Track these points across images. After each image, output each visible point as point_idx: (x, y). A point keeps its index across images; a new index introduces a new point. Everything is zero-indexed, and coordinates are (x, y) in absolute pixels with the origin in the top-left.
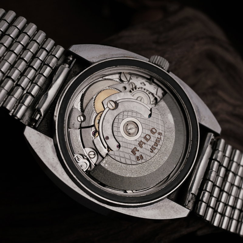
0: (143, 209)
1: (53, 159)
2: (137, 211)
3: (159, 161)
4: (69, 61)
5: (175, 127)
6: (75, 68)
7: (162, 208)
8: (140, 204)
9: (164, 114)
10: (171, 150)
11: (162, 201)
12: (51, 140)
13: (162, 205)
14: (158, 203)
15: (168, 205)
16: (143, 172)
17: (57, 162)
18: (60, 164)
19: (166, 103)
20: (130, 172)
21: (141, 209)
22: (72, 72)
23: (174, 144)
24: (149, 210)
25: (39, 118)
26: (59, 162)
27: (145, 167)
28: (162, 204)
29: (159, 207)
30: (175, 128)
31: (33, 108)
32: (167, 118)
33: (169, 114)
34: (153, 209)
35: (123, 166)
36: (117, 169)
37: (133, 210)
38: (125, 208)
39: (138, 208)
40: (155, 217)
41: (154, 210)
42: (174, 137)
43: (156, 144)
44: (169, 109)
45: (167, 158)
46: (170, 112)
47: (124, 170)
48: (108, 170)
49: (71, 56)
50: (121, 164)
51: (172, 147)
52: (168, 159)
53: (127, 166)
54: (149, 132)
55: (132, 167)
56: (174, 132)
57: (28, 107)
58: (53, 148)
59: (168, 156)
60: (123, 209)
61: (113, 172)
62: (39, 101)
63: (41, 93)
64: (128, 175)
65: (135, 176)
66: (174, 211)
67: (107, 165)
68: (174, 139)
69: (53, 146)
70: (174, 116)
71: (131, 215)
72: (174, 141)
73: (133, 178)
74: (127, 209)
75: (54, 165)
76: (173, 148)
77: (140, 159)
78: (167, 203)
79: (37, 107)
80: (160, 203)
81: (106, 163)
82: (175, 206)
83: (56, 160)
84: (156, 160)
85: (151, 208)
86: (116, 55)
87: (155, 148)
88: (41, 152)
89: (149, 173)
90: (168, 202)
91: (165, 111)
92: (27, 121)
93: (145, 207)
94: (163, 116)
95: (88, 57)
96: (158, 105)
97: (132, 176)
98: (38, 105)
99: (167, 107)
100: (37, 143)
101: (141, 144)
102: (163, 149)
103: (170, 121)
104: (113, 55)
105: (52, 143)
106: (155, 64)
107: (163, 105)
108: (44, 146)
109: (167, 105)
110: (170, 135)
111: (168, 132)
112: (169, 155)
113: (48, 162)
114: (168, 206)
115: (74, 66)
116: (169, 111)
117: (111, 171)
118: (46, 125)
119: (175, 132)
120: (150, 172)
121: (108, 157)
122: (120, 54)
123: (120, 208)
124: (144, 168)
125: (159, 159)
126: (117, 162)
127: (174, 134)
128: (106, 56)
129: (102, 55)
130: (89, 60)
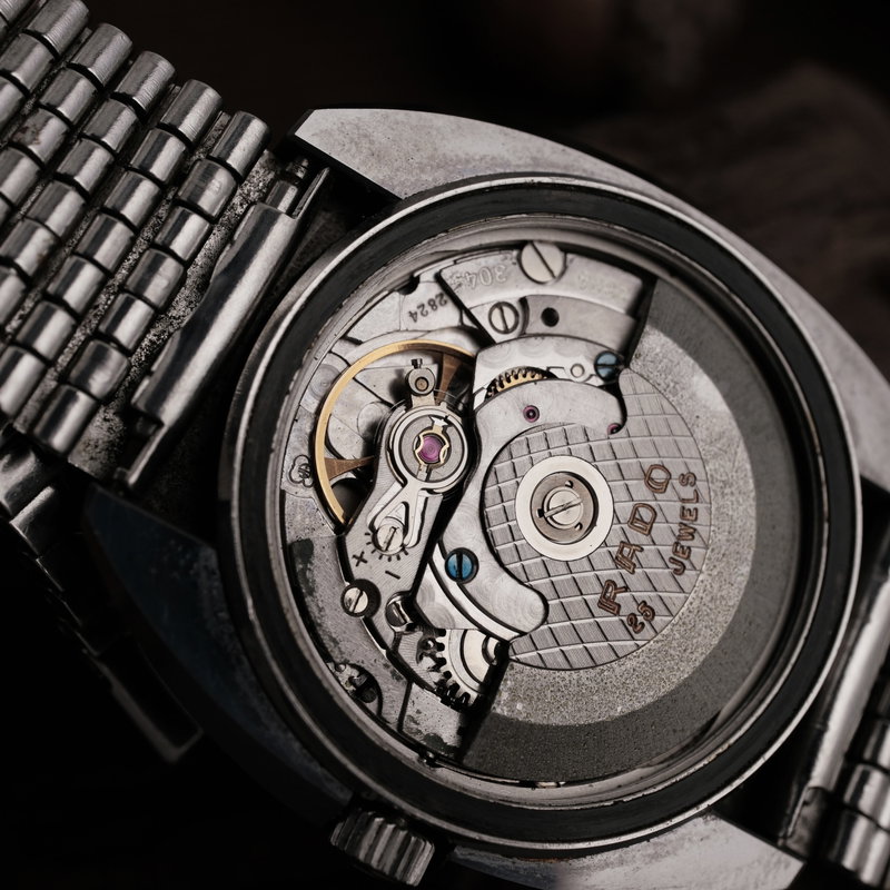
3: (722, 596)
5: (738, 421)
7: (425, 161)
9: (676, 383)
10: (754, 528)
11: (423, 189)
13: (422, 170)
14: (441, 182)
15: (397, 170)
16: (671, 669)
19: (669, 334)
20: (623, 691)
23: (758, 499)
24: (485, 156)
27: (675, 644)
28: (424, 177)
29: (439, 167)
30: (740, 425)
32: (693, 396)
33: (695, 379)
34: (468, 161)
35: (584, 680)
36: (566, 704)
40: (459, 127)
41: (463, 156)
42: (748, 466)
43: (687, 530)
44: (690, 354)
45: (746, 569)
46: (697, 366)
47: (596, 698)
48: (532, 725)
50: (575, 675)
51: (752, 512)
52: (753, 572)
53: (603, 671)
54: (641, 492)
55: (623, 668)
56: (742, 446)
59: (750, 558)
61: (556, 720)
64: (619, 709)
65: (649, 700)
66: (372, 142)
67: (519, 706)
68: (750, 474)
70: (716, 379)
71: (561, 147)
72: (751, 485)
73: (643, 710)
76: (760, 517)
77: (643, 624)
78: (402, 176)
81: (514, 698)
82: (364, 163)
84: (709, 598)
85: (474, 164)
87: (689, 548)
89: (697, 664)
90: (395, 183)
91: (676, 370)
94: (675, 395)
96: (638, 357)
97: (637, 706)
99: (681, 351)
101: (625, 557)
102: (720, 537)
103: (708, 404)
107: (658, 350)
109: (675, 340)
110: (729, 465)
111: (715, 456)
112: (752, 552)
114: (396, 165)
116: (692, 361)
117: (545, 722)
119: (746, 443)
120: (701, 659)
121: (512, 668)
124: (672, 652)
125: (716, 586)
126: (558, 674)
127: (742, 454)
128: (650, 850)
129: (668, 853)
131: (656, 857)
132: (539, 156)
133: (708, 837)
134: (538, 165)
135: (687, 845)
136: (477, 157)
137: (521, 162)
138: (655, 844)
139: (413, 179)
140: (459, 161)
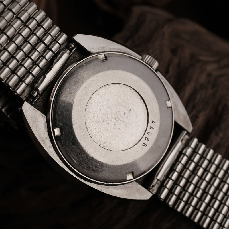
0: (114, 188)
1: (44, 134)
2: (108, 189)
4: (71, 47)
6: (76, 54)
7: (130, 189)
8: (112, 184)
11: (131, 183)
12: (44, 116)
13: (130, 187)
14: (127, 184)
17: (47, 137)
18: (49, 139)
21: (112, 187)
22: (72, 57)
25: (37, 96)
26: (48, 137)
29: (127, 188)
31: (33, 86)
34: (121, 188)
37: (104, 187)
38: (98, 185)
39: (110, 186)
40: (122, 196)
41: (122, 190)
49: (74, 44)
57: (28, 85)
58: (45, 124)
60: (96, 185)
62: (39, 80)
63: (41, 73)
66: (139, 193)
69: (45, 122)
71: (102, 191)
74: (100, 185)
75: (44, 139)
78: (134, 186)
79: (35, 86)
80: (128, 185)
82: (141, 189)
83: (46, 135)
86: (114, 49)
88: (34, 126)
90: (136, 185)
92: (25, 96)
93: (115, 187)
95: (89, 47)
98: (37, 84)
100: (32, 118)
104: (111, 48)
105: (45, 120)
106: (147, 63)
108: (38, 122)
113: (39, 136)
114: (135, 188)
115: (75, 52)
118: (41, 101)
122: (117, 49)
123: (94, 184)
128: (104, 49)
129: (101, 48)
130: (89, 50)
131: (104, 48)
132: (107, 189)
133: (93, 48)
134: (107, 187)
135: (97, 48)
136: (119, 189)
137: (111, 188)
138: (103, 50)
139: (132, 185)
140: (123, 189)
